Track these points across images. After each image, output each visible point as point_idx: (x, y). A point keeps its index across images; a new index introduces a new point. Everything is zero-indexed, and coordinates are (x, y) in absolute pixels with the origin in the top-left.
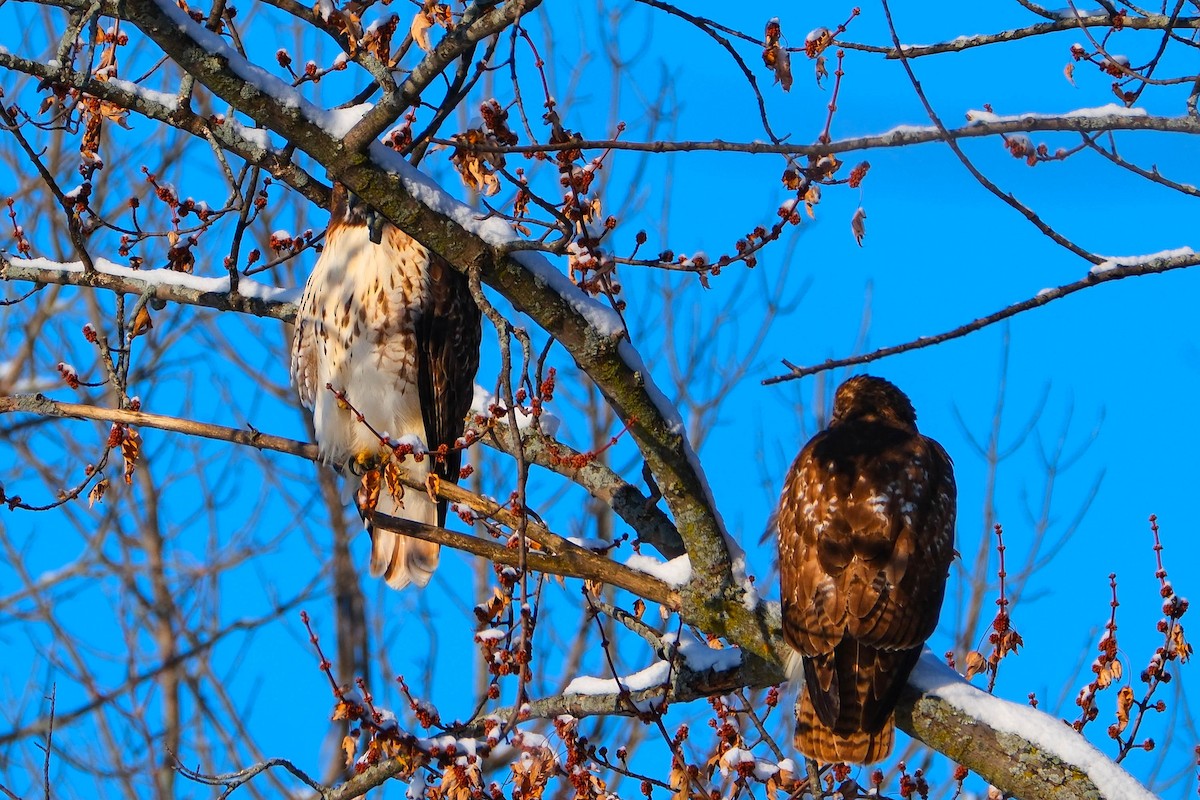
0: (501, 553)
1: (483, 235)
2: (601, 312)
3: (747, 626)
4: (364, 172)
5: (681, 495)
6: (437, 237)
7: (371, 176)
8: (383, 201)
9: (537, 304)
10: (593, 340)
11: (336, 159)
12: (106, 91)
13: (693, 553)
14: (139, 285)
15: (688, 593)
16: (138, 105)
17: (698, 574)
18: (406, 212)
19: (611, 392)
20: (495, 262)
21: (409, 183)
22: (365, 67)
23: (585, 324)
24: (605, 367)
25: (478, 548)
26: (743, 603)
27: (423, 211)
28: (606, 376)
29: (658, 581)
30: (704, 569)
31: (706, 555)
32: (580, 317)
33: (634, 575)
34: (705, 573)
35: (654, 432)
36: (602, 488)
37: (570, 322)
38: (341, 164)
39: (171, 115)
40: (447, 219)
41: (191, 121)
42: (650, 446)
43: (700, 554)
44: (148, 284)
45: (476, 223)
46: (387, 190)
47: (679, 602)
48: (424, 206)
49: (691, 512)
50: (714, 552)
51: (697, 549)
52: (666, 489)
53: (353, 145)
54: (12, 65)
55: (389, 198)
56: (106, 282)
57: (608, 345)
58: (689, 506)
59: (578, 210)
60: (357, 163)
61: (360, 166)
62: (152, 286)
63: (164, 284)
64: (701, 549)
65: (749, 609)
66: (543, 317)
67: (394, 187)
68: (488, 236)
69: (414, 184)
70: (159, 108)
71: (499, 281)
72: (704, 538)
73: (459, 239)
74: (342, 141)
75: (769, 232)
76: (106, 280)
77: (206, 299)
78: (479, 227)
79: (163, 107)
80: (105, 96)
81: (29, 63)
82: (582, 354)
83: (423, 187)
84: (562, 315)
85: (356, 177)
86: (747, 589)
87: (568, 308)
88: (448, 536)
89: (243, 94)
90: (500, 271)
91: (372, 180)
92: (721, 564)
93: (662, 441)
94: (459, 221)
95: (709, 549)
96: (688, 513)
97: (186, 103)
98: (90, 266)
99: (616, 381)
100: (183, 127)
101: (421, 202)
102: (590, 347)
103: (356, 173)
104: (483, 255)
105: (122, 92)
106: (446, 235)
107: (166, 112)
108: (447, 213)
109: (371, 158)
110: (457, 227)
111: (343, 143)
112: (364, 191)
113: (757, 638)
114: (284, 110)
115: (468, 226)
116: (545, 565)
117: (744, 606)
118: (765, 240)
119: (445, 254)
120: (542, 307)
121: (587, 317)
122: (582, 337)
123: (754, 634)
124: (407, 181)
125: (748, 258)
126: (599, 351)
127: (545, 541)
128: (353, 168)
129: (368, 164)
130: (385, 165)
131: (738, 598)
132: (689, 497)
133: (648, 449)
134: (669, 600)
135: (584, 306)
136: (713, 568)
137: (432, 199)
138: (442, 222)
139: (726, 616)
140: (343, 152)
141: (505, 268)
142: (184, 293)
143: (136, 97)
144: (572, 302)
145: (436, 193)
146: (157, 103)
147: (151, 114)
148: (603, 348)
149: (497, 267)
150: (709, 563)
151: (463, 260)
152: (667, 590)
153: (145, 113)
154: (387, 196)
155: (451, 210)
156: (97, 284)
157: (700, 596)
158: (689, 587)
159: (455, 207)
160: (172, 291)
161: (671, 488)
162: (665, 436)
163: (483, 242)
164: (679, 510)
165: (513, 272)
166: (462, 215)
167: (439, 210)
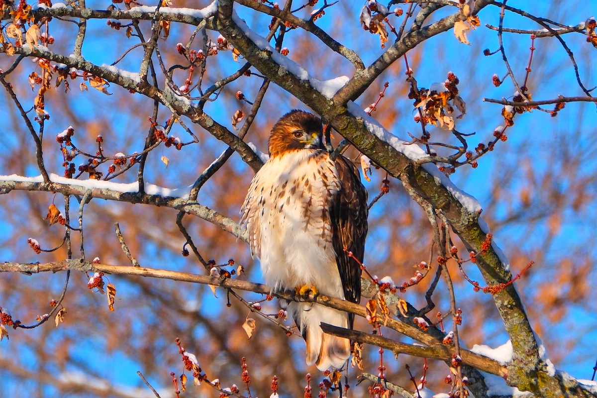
0: (400, 347)
1: (407, 154)
2: (468, 198)
3: (550, 386)
4: (345, 118)
5: (511, 308)
6: (384, 156)
7: (349, 120)
8: (355, 135)
9: (436, 195)
10: (466, 216)
11: (330, 110)
12: (103, 72)
13: (517, 343)
14: (80, 190)
15: (513, 367)
16: (120, 80)
17: (519, 355)
18: (367, 142)
19: (474, 246)
20: (415, 170)
21: (368, 124)
22: (343, 54)
23: (461, 206)
24: (472, 232)
25: (386, 344)
26: (547, 372)
27: (376, 141)
28: (472, 237)
29: (492, 361)
30: (523, 352)
31: (525, 344)
32: (458, 201)
33: (478, 357)
34: (524, 355)
35: (497, 270)
36: (391, 304)
37: (454, 205)
38: (332, 113)
39: (137, 86)
40: (388, 145)
41: (149, 89)
42: (495, 278)
43: (521, 343)
44: (86, 189)
45: (403, 146)
46: (357, 129)
47: (506, 373)
48: (377, 137)
49: (517, 318)
50: (529, 342)
51: (519, 340)
52: (502, 305)
53: (340, 102)
54: (52, 58)
55: (358, 133)
56: (58, 188)
57: (473, 218)
58: (516, 315)
59: (425, 136)
60: (342, 112)
61: (343, 114)
62: (89, 189)
63: (96, 188)
64: (522, 340)
65: (550, 375)
66: (439, 203)
67: (361, 126)
68: (410, 154)
69: (370, 124)
70: (131, 82)
71: (416, 181)
72: (524, 333)
73: (395, 157)
74: (332, 100)
75: (487, 146)
76: (58, 187)
77: (125, 197)
78: (404, 149)
79: (133, 81)
80: (102, 75)
81: (60, 56)
82: (458, 225)
83: (374, 125)
84: (450, 201)
85: (340, 121)
86: (548, 364)
87: (452, 196)
88: (369, 337)
89: (279, 73)
90: (417, 175)
91: (349, 123)
92: (533, 349)
93: (502, 275)
94: (394, 146)
95: (526, 340)
96: (514, 319)
97: (145, 78)
98: (47, 179)
99: (478, 240)
100: (144, 93)
101: (375, 135)
102: (464, 220)
103: (341, 119)
104: (409, 166)
105: (111, 72)
106: (388, 154)
107: (135, 84)
108: (388, 141)
109: (348, 110)
110: (394, 149)
111: (333, 100)
112: (344, 129)
113: (556, 393)
114: (301, 82)
115: (398, 149)
116: (425, 353)
117: (548, 374)
118: (485, 151)
119: (387, 166)
120: (439, 197)
121: (461, 201)
122: (459, 213)
123: (555, 390)
124: (367, 123)
125: (473, 162)
126: (469, 222)
127: (421, 338)
128: (340, 115)
129: (347, 113)
130: (355, 114)
131: (544, 370)
132: (515, 309)
133: (493, 280)
134: (500, 372)
135: (459, 195)
136: (529, 352)
137: (380, 133)
138: (386, 147)
139: (539, 380)
140: (334, 107)
141: (420, 174)
142: (109, 193)
143: (118, 76)
144: (453, 193)
145: (381, 129)
146: (129, 79)
147: (126, 85)
148: (471, 220)
149: (416, 173)
150: (527, 348)
151: (397, 170)
152: (498, 365)
153: (123, 85)
154: (357, 132)
155: (389, 140)
156: (52, 189)
157: (521, 369)
158: (513, 363)
159: (390, 138)
160: (101, 192)
161: (506, 303)
162: (503, 272)
163: (407, 159)
164: (509, 317)
165: (424, 176)
166: (394, 141)
167: (384, 140)
